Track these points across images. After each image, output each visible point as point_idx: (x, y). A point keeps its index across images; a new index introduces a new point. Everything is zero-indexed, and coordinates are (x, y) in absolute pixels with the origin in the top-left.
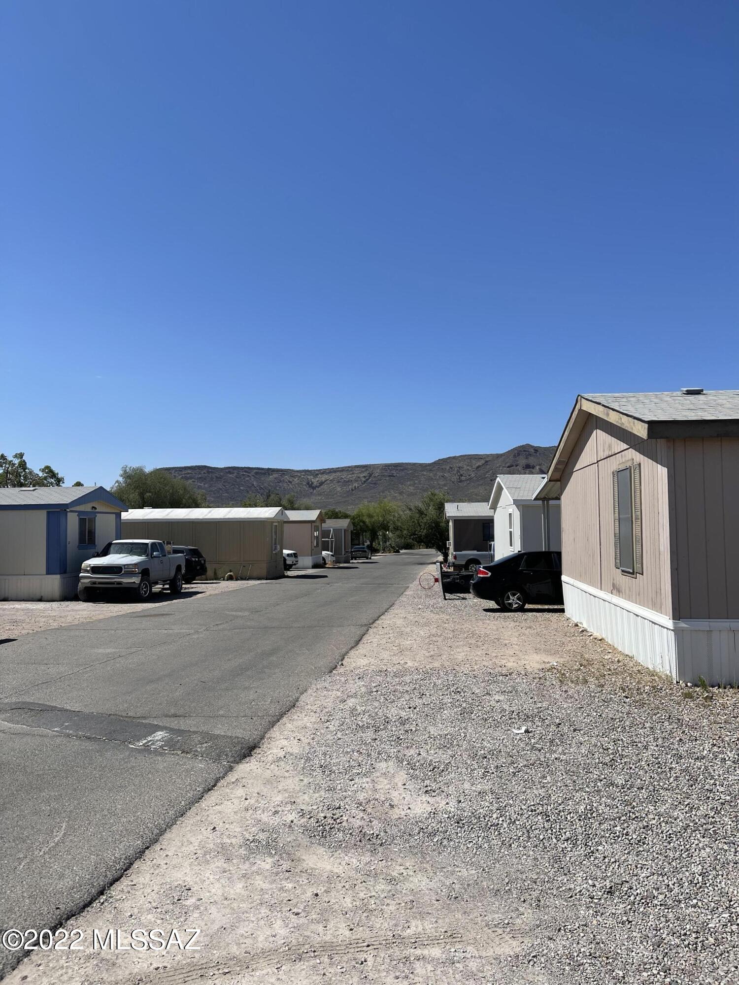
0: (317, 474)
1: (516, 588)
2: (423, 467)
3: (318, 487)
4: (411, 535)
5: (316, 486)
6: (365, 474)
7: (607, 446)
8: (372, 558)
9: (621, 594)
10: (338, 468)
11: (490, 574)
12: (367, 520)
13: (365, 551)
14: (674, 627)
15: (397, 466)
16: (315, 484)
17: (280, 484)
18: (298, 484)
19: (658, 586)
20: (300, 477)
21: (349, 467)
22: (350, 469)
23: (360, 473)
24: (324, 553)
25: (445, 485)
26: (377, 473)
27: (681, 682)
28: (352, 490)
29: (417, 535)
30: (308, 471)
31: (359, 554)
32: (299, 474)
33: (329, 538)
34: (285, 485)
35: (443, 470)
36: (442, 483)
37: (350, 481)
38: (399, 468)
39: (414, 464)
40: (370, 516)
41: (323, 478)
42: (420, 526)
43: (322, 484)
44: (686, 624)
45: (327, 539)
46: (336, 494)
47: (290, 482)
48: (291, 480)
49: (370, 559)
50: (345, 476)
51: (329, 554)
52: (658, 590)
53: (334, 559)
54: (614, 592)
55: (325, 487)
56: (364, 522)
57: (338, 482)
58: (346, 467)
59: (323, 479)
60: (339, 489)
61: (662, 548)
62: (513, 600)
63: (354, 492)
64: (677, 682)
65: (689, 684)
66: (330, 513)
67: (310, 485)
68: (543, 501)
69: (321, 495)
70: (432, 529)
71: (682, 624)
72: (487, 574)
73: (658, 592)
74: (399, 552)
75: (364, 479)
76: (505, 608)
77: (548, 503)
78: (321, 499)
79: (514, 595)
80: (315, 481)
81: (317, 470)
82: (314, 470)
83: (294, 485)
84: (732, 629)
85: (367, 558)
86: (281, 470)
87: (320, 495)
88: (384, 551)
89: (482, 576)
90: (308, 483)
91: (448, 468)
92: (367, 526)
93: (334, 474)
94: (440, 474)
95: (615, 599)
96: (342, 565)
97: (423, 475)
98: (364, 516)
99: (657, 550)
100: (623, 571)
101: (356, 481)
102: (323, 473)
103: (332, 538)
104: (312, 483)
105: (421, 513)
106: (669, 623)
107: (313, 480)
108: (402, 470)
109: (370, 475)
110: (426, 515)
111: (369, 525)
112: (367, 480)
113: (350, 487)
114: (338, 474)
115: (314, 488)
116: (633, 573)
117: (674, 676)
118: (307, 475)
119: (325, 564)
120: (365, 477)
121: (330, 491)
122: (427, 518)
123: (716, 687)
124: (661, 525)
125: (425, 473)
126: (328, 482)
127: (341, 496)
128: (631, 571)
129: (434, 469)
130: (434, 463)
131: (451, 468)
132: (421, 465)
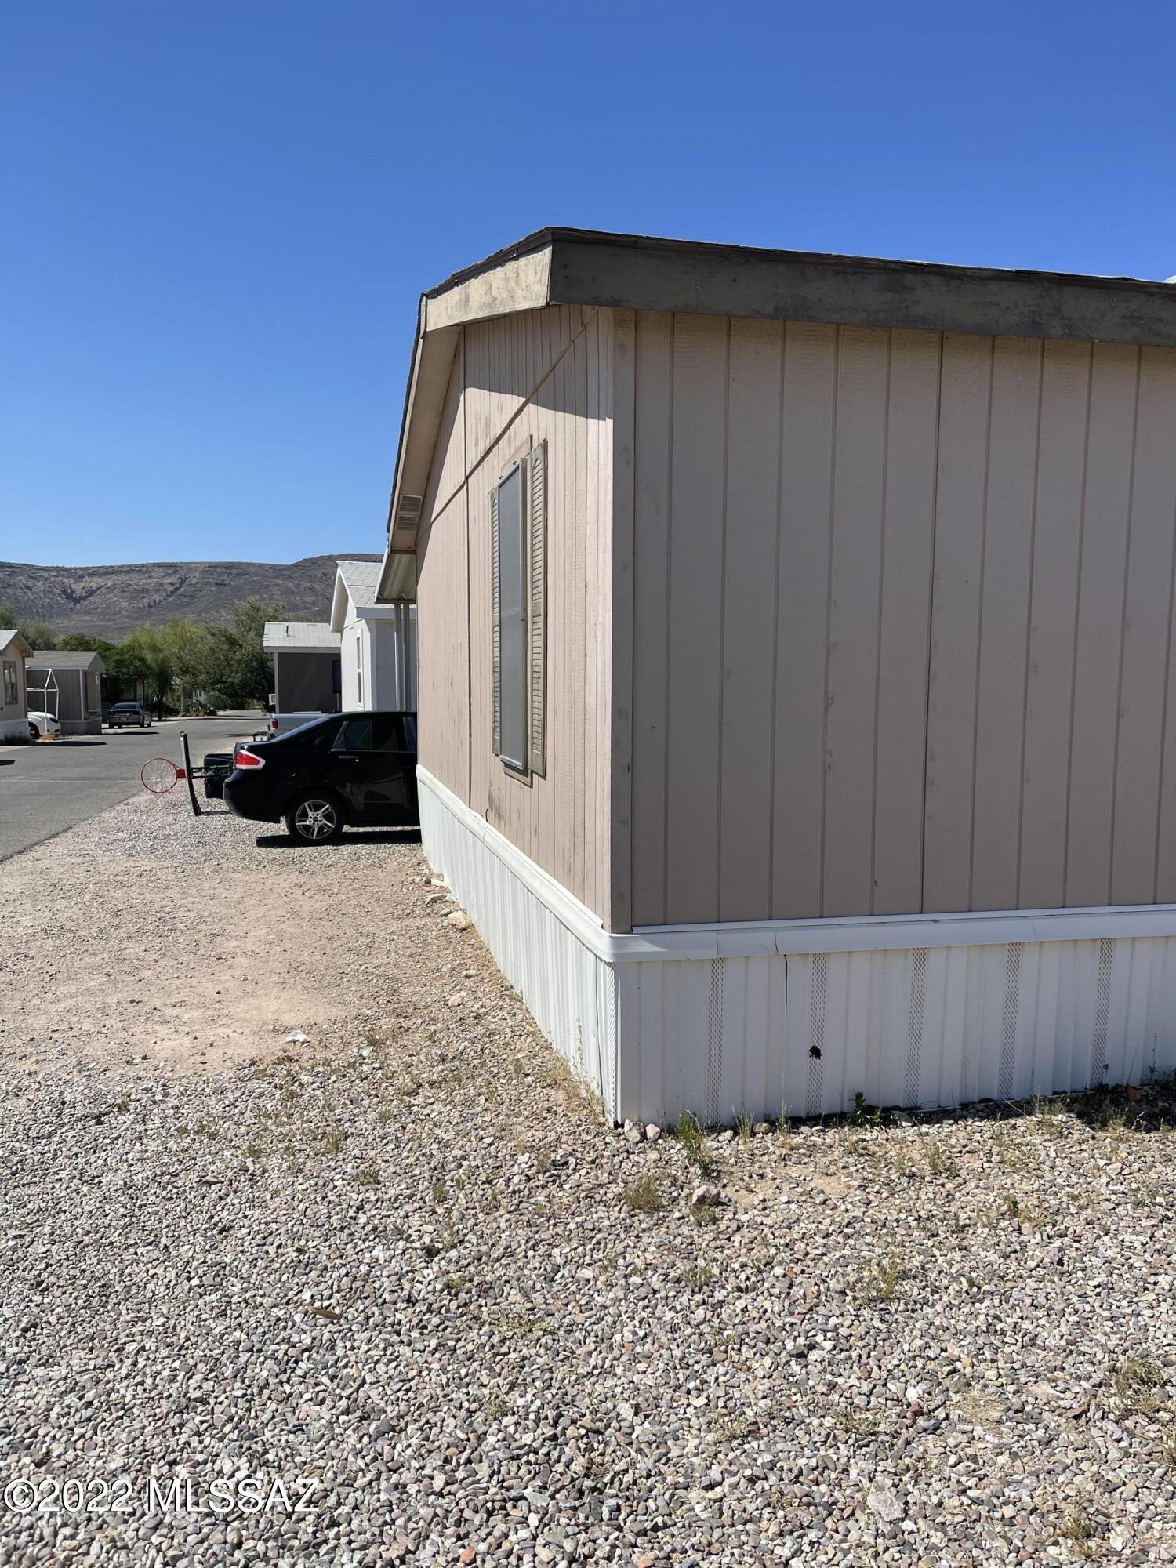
0: (81, 576)
1: (322, 792)
2: (278, 571)
3: (85, 599)
4: (214, 683)
5: (81, 598)
6: (174, 579)
7: (483, 421)
8: (153, 724)
9: (502, 823)
10: (122, 566)
11: (262, 762)
12: (149, 656)
13: (137, 713)
14: (616, 955)
15: (229, 567)
16: (78, 593)
17: (9, 591)
18: (44, 592)
19: (579, 818)
20: (47, 579)
21: (143, 566)
22: (144, 569)
23: (164, 576)
24: (33, 716)
25: (314, 604)
26: (194, 578)
27: (628, 1125)
28: (150, 607)
29: (225, 682)
30: (63, 569)
31: (123, 718)
32: (46, 575)
33: (44, 687)
34: (19, 592)
35: (311, 578)
36: (309, 599)
37: (145, 590)
38: (234, 571)
39: (261, 566)
40: (155, 649)
41: (94, 583)
42: (230, 666)
43: (91, 593)
44: (652, 942)
45: (39, 689)
46: (120, 612)
47: (29, 588)
48: (30, 584)
49: (149, 725)
50: (134, 580)
51: (44, 718)
52: (579, 831)
53: (58, 726)
54: (492, 815)
55: (97, 599)
56: (143, 660)
57: (123, 591)
58: (136, 566)
59: (94, 585)
60: (125, 604)
61: (591, 700)
62: (316, 819)
63: (152, 610)
64: (617, 1125)
65: (652, 1131)
66: (74, 642)
67: (69, 595)
68: (397, 605)
69: (90, 613)
70: (252, 672)
71: (641, 945)
72: (257, 762)
73: (578, 834)
74: (215, 714)
75: (171, 588)
76: (296, 839)
77: (407, 609)
78: (91, 621)
79: (317, 808)
80: (78, 588)
81: (80, 568)
82: (76, 569)
83: (37, 593)
84: (782, 953)
85: (142, 726)
86: (10, 566)
87: (88, 613)
88: (187, 712)
89: (244, 767)
90: (64, 592)
91: (319, 575)
92: (148, 667)
93: (114, 577)
94: (305, 584)
95: (493, 835)
96: (74, 739)
97: (277, 585)
98: (143, 648)
99: (580, 705)
100: (507, 765)
101: (157, 591)
102: (93, 575)
103: (51, 685)
104: (73, 592)
105: (232, 642)
106: (602, 941)
107: (73, 586)
108: (240, 575)
109: (183, 582)
110: (241, 646)
111: (154, 665)
112: (177, 589)
113: (146, 600)
114: (123, 577)
115: (77, 601)
116: (524, 772)
117: (610, 1105)
118: (63, 576)
119: (37, 735)
120: (172, 584)
121: (108, 607)
122: (244, 651)
123: (729, 1133)
124: (591, 622)
125: (280, 582)
126: (103, 590)
127: (128, 616)
128: (519, 764)
129: (296, 575)
130: (296, 565)
131: (324, 574)
132: (273, 567)
